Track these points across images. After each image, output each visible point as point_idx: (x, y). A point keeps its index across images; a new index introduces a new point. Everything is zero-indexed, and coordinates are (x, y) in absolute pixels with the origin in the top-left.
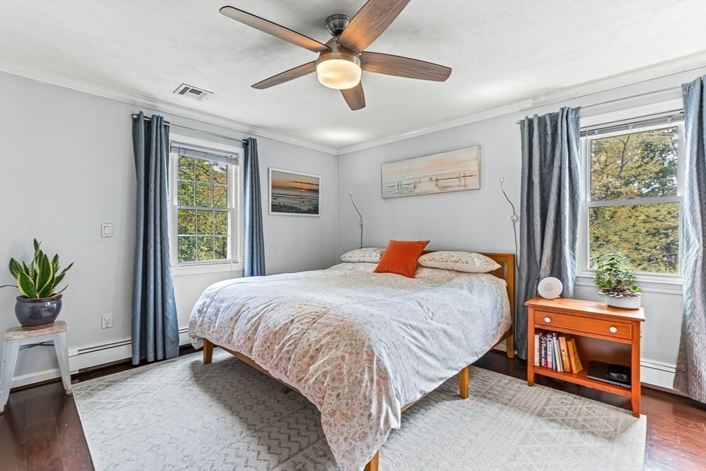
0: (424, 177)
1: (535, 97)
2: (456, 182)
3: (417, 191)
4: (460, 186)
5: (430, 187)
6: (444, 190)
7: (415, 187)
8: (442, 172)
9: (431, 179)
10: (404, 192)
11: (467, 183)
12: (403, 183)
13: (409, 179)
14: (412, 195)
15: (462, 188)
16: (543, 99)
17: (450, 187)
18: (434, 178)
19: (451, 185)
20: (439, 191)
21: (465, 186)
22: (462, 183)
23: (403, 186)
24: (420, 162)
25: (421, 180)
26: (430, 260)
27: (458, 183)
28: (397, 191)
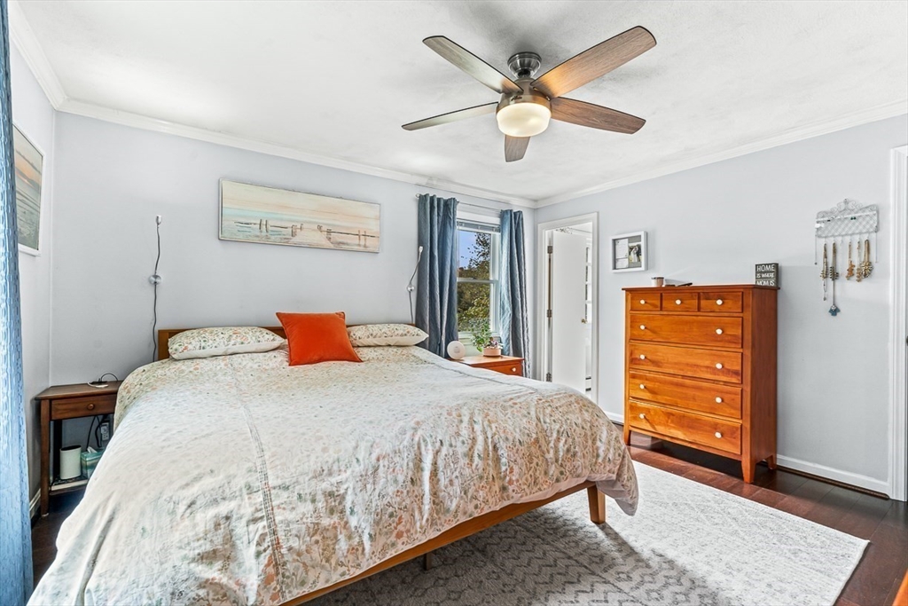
0: (310, 222)
1: (431, 178)
2: (355, 240)
3: (295, 240)
4: (359, 245)
5: (320, 239)
6: (339, 247)
7: (293, 234)
8: (337, 223)
9: (320, 228)
10: (273, 237)
11: (367, 244)
12: (270, 223)
13: (282, 220)
14: (285, 243)
15: (362, 248)
16: (435, 183)
17: (347, 244)
18: (324, 228)
19: (349, 242)
20: (332, 246)
21: (365, 246)
22: (362, 243)
23: (270, 228)
24: (301, 200)
25: (304, 226)
26: (368, 337)
27: (357, 242)
28: (258, 234)
